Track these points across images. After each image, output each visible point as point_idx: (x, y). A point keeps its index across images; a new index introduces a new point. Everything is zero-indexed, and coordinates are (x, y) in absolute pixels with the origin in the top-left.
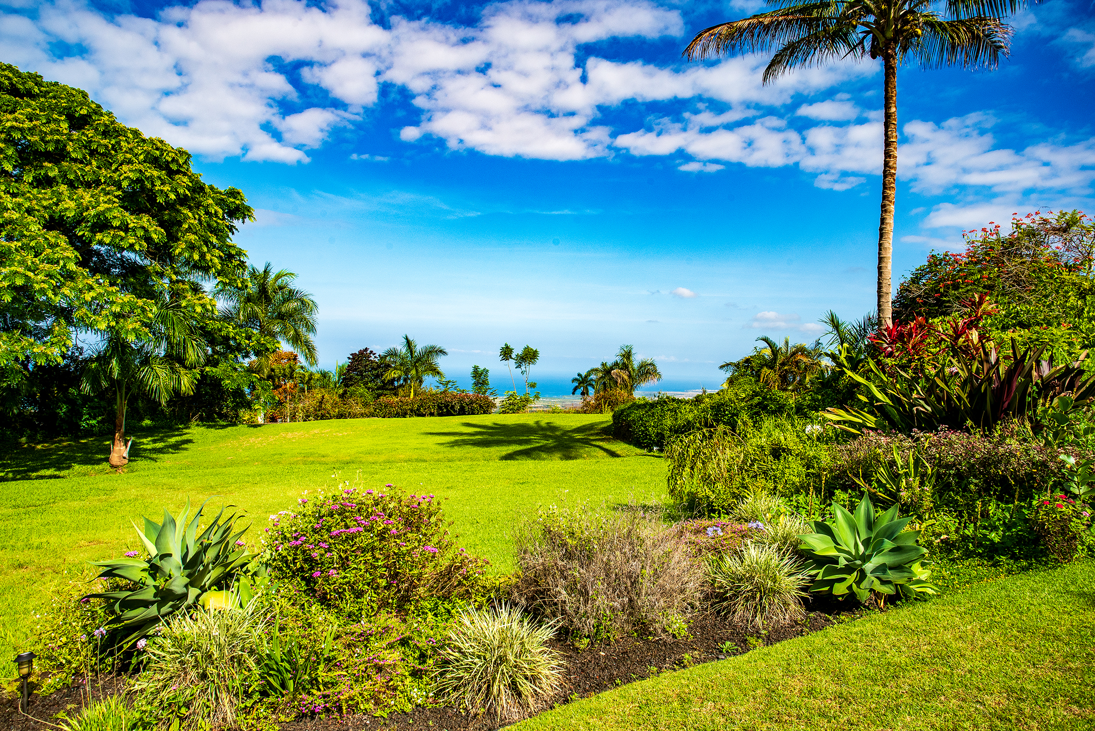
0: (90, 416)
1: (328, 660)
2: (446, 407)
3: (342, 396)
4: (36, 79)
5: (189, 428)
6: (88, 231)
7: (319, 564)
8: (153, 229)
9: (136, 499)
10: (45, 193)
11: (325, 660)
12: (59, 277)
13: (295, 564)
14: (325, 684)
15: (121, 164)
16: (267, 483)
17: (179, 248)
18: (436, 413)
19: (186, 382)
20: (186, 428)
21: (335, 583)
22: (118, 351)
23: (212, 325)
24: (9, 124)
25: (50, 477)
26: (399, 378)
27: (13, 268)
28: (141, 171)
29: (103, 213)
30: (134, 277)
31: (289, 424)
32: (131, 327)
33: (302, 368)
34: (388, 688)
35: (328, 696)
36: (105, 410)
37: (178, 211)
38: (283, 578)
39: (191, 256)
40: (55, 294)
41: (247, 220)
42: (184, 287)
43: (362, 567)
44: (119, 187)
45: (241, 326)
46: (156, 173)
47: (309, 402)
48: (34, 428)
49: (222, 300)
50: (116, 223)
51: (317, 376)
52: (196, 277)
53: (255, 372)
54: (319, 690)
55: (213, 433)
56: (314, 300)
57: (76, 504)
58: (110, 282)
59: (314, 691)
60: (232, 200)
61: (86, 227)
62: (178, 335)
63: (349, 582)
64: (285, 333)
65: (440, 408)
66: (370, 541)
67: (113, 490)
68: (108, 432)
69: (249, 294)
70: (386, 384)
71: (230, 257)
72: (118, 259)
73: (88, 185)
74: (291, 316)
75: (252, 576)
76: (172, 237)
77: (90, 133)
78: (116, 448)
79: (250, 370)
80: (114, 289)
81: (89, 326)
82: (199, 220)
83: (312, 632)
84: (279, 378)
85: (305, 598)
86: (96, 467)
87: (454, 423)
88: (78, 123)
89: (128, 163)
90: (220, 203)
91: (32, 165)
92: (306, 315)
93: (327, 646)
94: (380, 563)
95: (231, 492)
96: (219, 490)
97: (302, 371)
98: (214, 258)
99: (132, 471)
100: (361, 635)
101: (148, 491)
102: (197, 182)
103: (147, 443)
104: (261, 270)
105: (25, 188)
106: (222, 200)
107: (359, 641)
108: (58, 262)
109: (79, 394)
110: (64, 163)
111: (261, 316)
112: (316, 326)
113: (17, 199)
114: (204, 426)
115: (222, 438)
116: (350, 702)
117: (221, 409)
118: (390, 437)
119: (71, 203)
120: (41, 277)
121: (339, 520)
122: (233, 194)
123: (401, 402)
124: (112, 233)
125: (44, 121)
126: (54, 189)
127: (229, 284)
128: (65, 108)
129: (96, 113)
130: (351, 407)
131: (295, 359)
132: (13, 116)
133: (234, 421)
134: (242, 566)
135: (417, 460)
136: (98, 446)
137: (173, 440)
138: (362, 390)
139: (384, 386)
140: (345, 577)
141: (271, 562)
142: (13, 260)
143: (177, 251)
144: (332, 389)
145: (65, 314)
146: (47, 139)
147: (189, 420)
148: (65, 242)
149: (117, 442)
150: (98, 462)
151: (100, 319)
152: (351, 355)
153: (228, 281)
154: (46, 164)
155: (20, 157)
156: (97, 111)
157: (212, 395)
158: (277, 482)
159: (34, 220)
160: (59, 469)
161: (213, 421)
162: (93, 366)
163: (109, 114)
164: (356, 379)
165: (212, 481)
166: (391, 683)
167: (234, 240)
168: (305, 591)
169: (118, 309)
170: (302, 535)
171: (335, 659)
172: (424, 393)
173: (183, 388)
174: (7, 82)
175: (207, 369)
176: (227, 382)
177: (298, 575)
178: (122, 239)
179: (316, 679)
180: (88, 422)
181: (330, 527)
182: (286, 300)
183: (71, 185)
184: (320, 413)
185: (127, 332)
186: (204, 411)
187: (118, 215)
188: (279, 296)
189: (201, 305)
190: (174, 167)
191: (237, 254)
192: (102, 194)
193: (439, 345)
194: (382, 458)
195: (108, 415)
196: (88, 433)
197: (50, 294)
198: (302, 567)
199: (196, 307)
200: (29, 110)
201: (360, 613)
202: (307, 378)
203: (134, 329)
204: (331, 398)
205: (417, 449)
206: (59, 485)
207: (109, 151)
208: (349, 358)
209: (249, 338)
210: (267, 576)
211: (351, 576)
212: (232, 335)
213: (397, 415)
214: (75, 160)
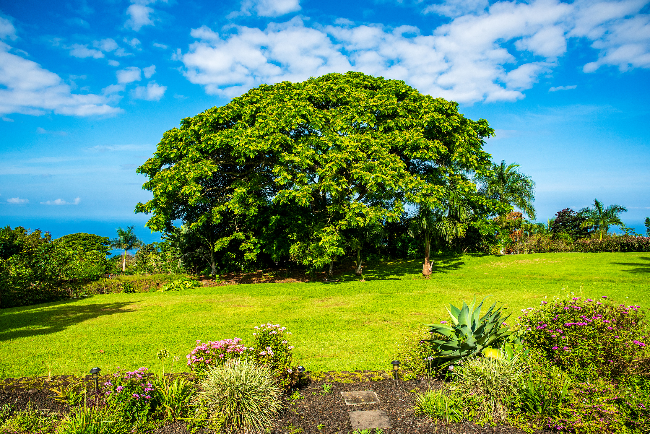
0: (412, 249)
1: (565, 401)
2: (628, 246)
3: (552, 238)
4: (381, 80)
5: (462, 256)
6: (409, 152)
7: (556, 342)
8: (441, 147)
9: (437, 294)
10: (389, 135)
11: (562, 400)
12: (397, 177)
13: (540, 340)
14: (563, 415)
15: (423, 115)
16: (508, 289)
17: (455, 156)
18: (619, 250)
19: (461, 231)
20: (460, 256)
21: (567, 355)
22: (426, 214)
23: (473, 198)
24: (371, 104)
25: (395, 279)
26: (591, 227)
27: (377, 174)
28: (433, 117)
29: (416, 141)
30: (432, 174)
31: (518, 255)
32: (432, 201)
33: (526, 221)
34: (608, 428)
35: (566, 422)
36: (419, 246)
37: (453, 136)
38: (532, 347)
39: (461, 160)
40: (395, 186)
41: (491, 136)
42: (458, 177)
43: (587, 348)
44: (423, 127)
45: (489, 198)
46: (441, 117)
47: (531, 242)
48: (386, 254)
49: (478, 184)
50: (422, 146)
51: (535, 226)
52: (463, 172)
53: (498, 224)
54: (559, 417)
55: (475, 259)
56: (532, 180)
57: (407, 294)
58: (421, 178)
59: (556, 417)
60: (481, 126)
61: (408, 150)
62: (456, 204)
63: (577, 356)
64: (515, 201)
65: (622, 246)
66: (592, 332)
67: (425, 288)
68: (421, 256)
69: (493, 179)
70: (582, 230)
71: (482, 159)
72: (423, 165)
73: (407, 128)
74: (518, 190)
75: (512, 342)
76: (451, 151)
77: (407, 102)
78: (426, 266)
79: (495, 223)
80: (423, 181)
81: (412, 201)
82: (464, 139)
83: (553, 382)
84: (512, 228)
85: (547, 362)
86: (416, 275)
87: (634, 257)
88: (401, 97)
89: (426, 114)
90: (475, 128)
91: (382, 122)
92: (528, 189)
93: (563, 392)
94: (600, 347)
95: (488, 293)
96: (481, 291)
97: (526, 224)
98: (473, 159)
99: (434, 279)
100: (587, 390)
101: (443, 290)
102: (463, 118)
103: (440, 263)
104: (499, 164)
105: (380, 134)
106: (476, 127)
107: (586, 394)
108: (396, 170)
109: (406, 237)
110: (396, 119)
111: (501, 191)
112: (535, 196)
113: (377, 140)
114: (470, 255)
115: (481, 262)
116: (581, 430)
117: (479, 245)
118: (587, 265)
119: (401, 138)
120: (389, 178)
121: (569, 317)
122: (482, 122)
123: (594, 242)
124: (421, 151)
125: (386, 99)
126: (393, 132)
127: (482, 174)
128: (395, 91)
129: (409, 91)
130: (558, 245)
131: (521, 216)
132: (373, 99)
133: (486, 252)
134: (506, 337)
135: (608, 281)
136: (416, 264)
137: (454, 262)
138: (565, 234)
139: (580, 232)
140: (574, 353)
141: (524, 337)
142: (376, 170)
143: (454, 158)
144: (545, 234)
145: (399, 196)
146: (388, 108)
147: (462, 252)
148: (399, 159)
149: (426, 262)
150: (417, 272)
151: (417, 198)
152: (558, 212)
153: (481, 172)
154: (388, 121)
155: (377, 119)
156: (410, 89)
157: (474, 238)
158: (514, 289)
159: (385, 149)
160: (399, 275)
161: (475, 252)
162: (414, 222)
163: (415, 90)
164: (561, 228)
165: (477, 286)
166: (611, 426)
167: (484, 149)
168: (546, 357)
169: (425, 192)
170: (544, 323)
171: (569, 401)
172: (609, 236)
173: (459, 234)
174: (369, 84)
175: (472, 223)
176: (482, 230)
177: (541, 347)
178: (426, 154)
179: (557, 410)
180: (412, 252)
181: (564, 320)
182: (515, 181)
183: (400, 130)
184: (538, 249)
185: (430, 203)
186: (470, 247)
187: (423, 141)
188: (511, 179)
189: (468, 187)
190: (450, 112)
191: (486, 157)
192: (415, 132)
193: (620, 205)
194: (582, 278)
195: (421, 248)
196: (411, 257)
197: (393, 186)
198: (544, 342)
199: (465, 188)
200: (379, 95)
201: (585, 377)
202: (529, 228)
203: (433, 202)
204: (545, 240)
205: (608, 273)
206: (399, 283)
207: (417, 109)
208: (556, 215)
209: (494, 205)
210: (521, 344)
211: (579, 352)
212: (484, 203)
213: (591, 251)
214: (401, 116)
